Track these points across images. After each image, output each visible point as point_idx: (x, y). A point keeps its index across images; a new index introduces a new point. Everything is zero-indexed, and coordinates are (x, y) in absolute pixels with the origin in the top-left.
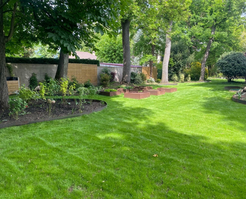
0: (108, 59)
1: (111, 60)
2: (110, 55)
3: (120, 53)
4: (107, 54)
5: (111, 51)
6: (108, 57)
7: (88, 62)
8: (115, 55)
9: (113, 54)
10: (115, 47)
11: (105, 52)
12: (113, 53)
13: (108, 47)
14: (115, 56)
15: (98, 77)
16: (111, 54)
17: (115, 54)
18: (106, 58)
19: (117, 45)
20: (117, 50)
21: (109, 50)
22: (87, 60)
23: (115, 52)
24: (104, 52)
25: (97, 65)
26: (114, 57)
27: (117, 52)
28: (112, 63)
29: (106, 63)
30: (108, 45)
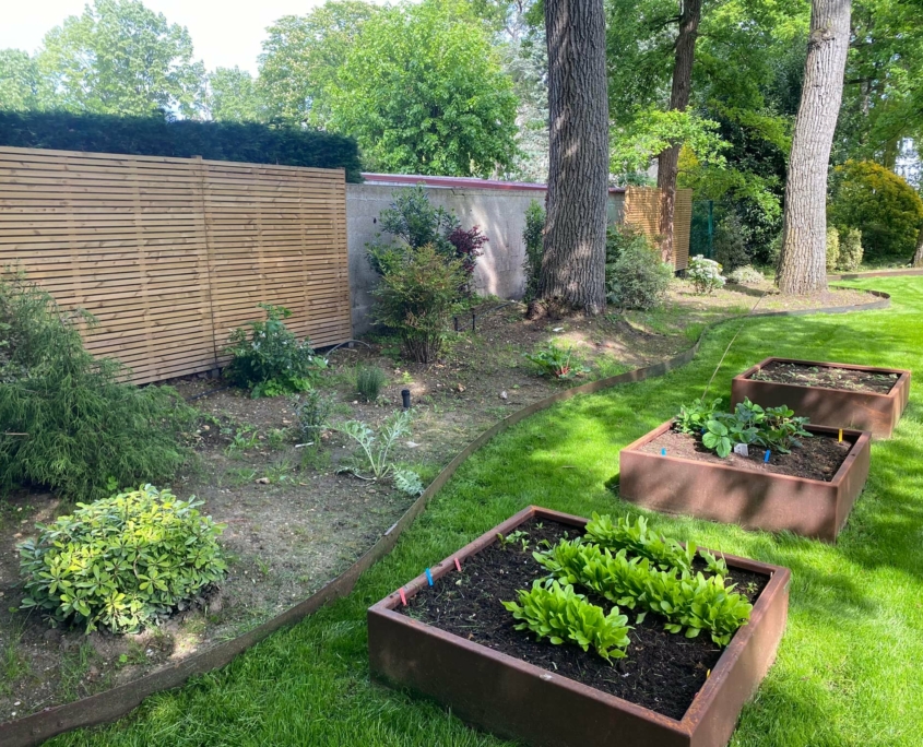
0: (400, 153)
1: (414, 158)
2: (408, 133)
3: (464, 118)
4: (391, 127)
5: (415, 110)
6: (401, 141)
7: (264, 149)
8: (433, 129)
9: (426, 124)
10: (433, 86)
11: (382, 112)
12: (423, 118)
13: (395, 86)
14: (435, 137)
15: (355, 270)
16: (418, 125)
17: (433, 125)
18: (390, 147)
19: (444, 75)
20: (449, 101)
21: (404, 105)
22: (254, 128)
23: (435, 112)
24: (374, 116)
25: (341, 172)
26: (432, 139)
27: (450, 112)
28: (423, 173)
29: (392, 175)
30: (397, 79)
